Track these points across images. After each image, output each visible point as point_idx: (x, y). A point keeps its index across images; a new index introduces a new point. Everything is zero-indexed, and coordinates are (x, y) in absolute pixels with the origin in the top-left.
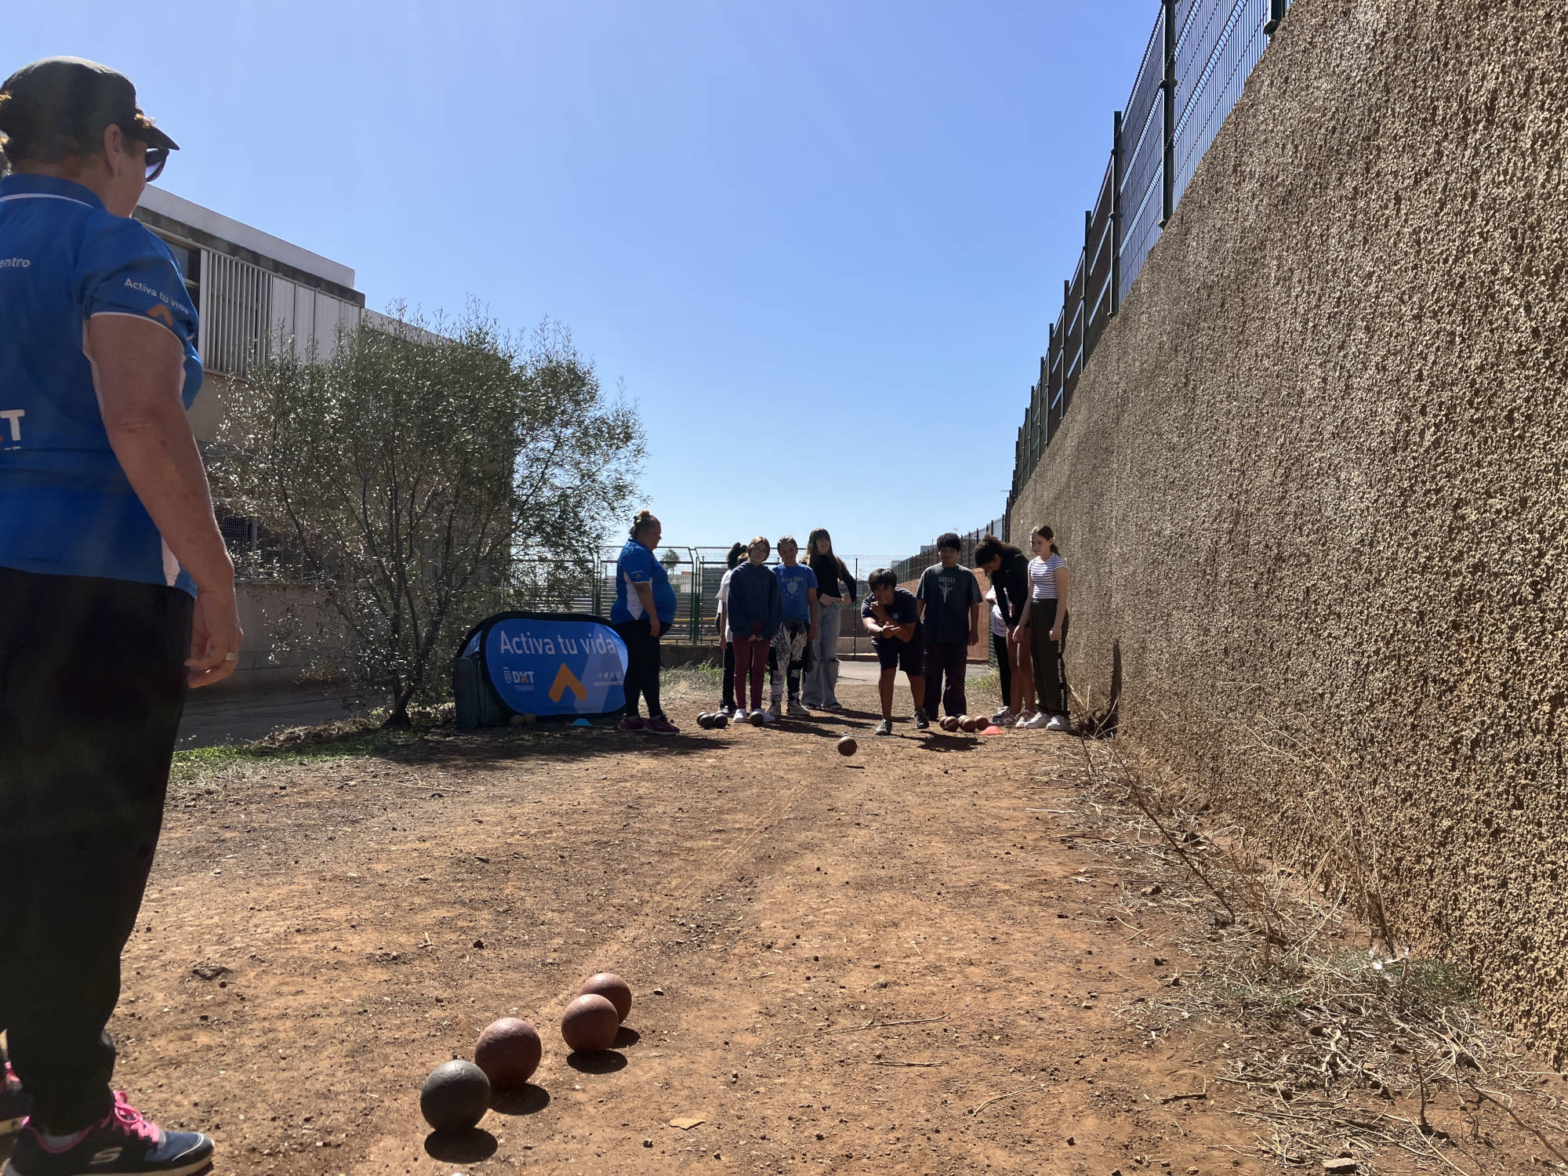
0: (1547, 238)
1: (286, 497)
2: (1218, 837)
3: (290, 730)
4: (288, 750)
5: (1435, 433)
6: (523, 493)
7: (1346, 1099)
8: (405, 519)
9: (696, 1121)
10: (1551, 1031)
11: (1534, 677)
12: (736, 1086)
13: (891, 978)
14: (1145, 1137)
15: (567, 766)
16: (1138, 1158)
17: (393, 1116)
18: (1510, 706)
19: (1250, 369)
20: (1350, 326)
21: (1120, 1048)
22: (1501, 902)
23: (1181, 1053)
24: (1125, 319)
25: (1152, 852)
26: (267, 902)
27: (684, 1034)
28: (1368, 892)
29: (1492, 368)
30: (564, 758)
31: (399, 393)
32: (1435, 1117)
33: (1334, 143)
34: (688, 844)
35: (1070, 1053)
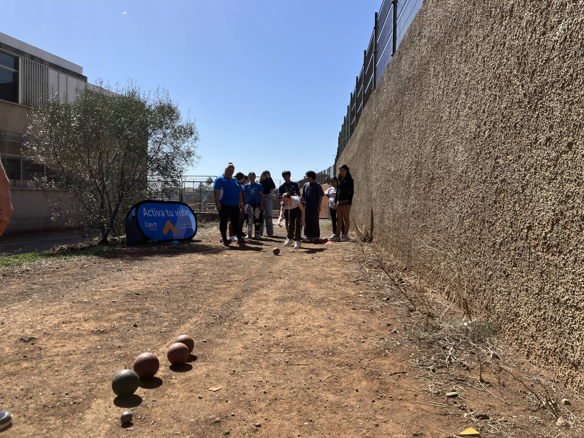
0: (530, 59)
1: (57, 156)
2: (410, 280)
3: (61, 246)
4: (60, 254)
5: (489, 132)
6: (151, 154)
7: (454, 371)
8: (105, 165)
9: (219, 388)
10: (525, 345)
11: (521, 220)
12: (234, 375)
13: (292, 333)
14: (383, 388)
15: (170, 258)
16: (381, 395)
17: (101, 391)
18: (513, 231)
19: (423, 109)
20: (459, 93)
21: (375, 356)
22: (508, 300)
23: (397, 357)
24: (378, 91)
25: (386, 285)
26: (50, 312)
27: (214, 357)
28: (463, 298)
29: (509, 108)
30: (169, 255)
31: (101, 115)
32: (485, 377)
33: (455, 24)
34: (216, 287)
35: (357, 358)
